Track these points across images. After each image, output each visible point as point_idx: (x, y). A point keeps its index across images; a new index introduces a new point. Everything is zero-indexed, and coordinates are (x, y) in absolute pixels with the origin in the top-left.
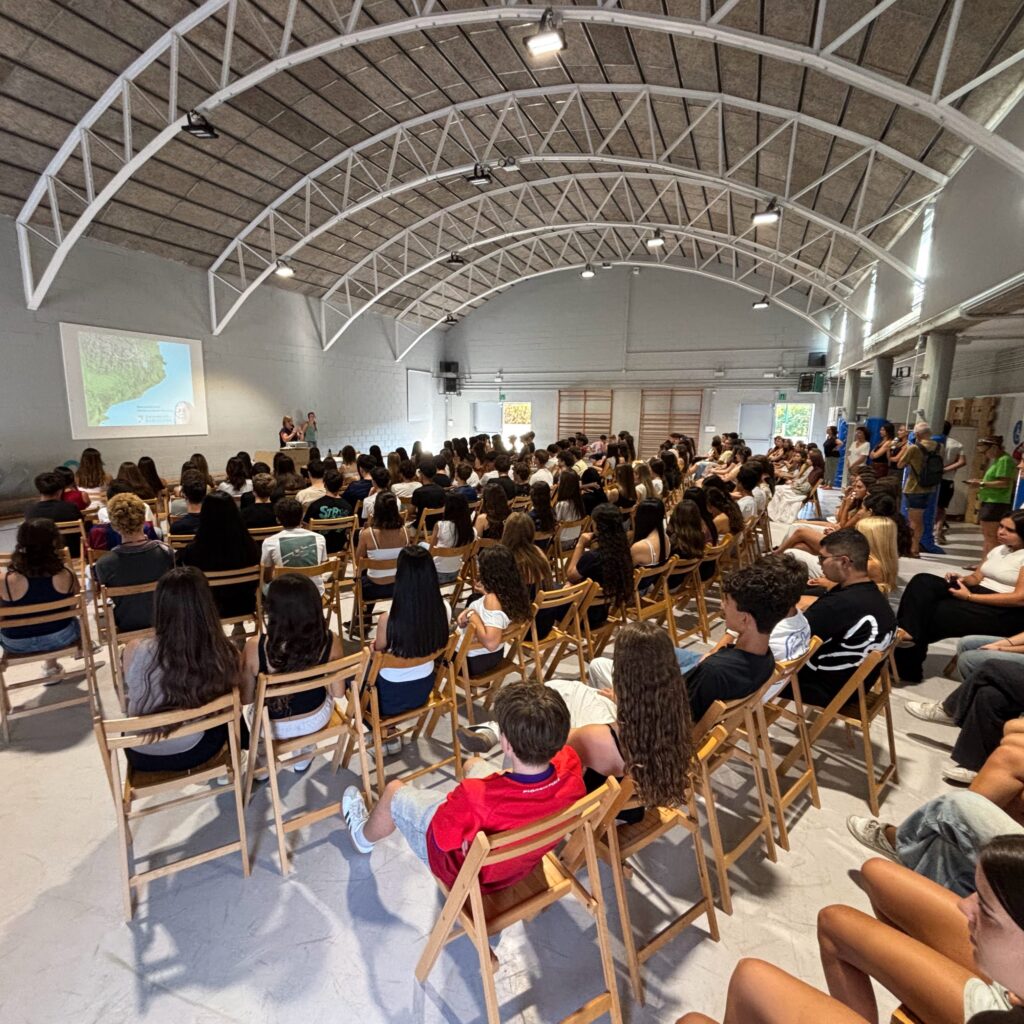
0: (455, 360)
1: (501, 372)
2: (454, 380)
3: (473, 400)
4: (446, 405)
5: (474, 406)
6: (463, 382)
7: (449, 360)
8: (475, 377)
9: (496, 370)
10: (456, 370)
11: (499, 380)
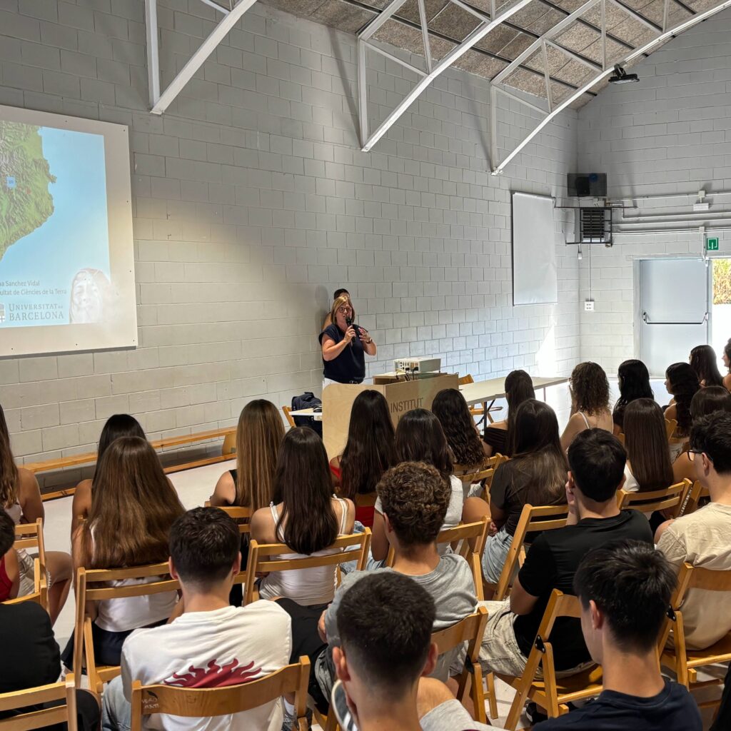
0: (599, 171)
1: (707, 190)
2: (599, 211)
3: (639, 254)
4: (579, 266)
5: (642, 269)
6: (618, 215)
7: (587, 170)
8: (644, 205)
9: (697, 186)
10: (602, 191)
11: (705, 207)
